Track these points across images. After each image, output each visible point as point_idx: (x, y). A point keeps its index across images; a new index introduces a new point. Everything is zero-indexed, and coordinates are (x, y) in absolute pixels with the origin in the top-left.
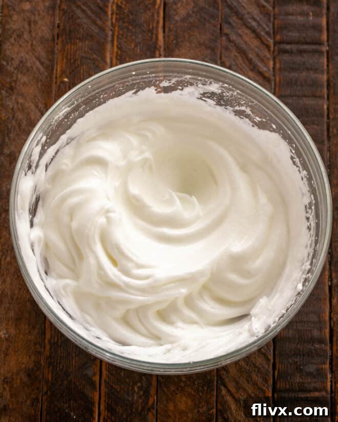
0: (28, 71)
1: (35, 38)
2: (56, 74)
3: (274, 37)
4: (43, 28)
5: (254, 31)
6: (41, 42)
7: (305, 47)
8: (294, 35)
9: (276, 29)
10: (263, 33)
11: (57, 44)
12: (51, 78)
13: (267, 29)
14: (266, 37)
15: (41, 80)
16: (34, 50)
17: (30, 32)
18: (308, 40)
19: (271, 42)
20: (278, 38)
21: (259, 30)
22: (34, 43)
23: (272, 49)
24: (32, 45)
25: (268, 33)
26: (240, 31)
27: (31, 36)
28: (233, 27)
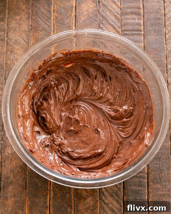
0: (19, 44)
1: (21, 31)
2: (31, 45)
3: (121, 29)
4: (25, 26)
5: (113, 26)
6: (24, 32)
7: (134, 32)
8: (129, 27)
9: (122, 25)
10: (116, 27)
11: (31, 33)
12: (29, 47)
13: (118, 25)
14: (118, 28)
15: (24, 48)
16: (21, 35)
17: (19, 28)
18: (136, 29)
19: (120, 30)
20: (123, 29)
21: (115, 25)
22: (21, 32)
23: (120, 33)
24: (20, 33)
25: (119, 27)
26: (107, 26)
27: (20, 30)
28: (104, 25)
